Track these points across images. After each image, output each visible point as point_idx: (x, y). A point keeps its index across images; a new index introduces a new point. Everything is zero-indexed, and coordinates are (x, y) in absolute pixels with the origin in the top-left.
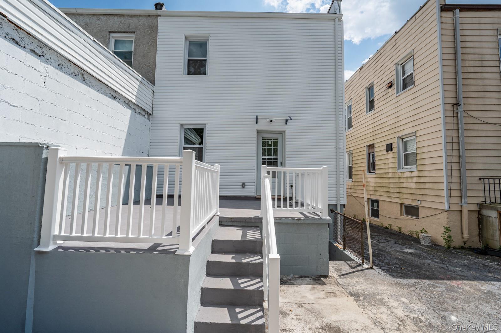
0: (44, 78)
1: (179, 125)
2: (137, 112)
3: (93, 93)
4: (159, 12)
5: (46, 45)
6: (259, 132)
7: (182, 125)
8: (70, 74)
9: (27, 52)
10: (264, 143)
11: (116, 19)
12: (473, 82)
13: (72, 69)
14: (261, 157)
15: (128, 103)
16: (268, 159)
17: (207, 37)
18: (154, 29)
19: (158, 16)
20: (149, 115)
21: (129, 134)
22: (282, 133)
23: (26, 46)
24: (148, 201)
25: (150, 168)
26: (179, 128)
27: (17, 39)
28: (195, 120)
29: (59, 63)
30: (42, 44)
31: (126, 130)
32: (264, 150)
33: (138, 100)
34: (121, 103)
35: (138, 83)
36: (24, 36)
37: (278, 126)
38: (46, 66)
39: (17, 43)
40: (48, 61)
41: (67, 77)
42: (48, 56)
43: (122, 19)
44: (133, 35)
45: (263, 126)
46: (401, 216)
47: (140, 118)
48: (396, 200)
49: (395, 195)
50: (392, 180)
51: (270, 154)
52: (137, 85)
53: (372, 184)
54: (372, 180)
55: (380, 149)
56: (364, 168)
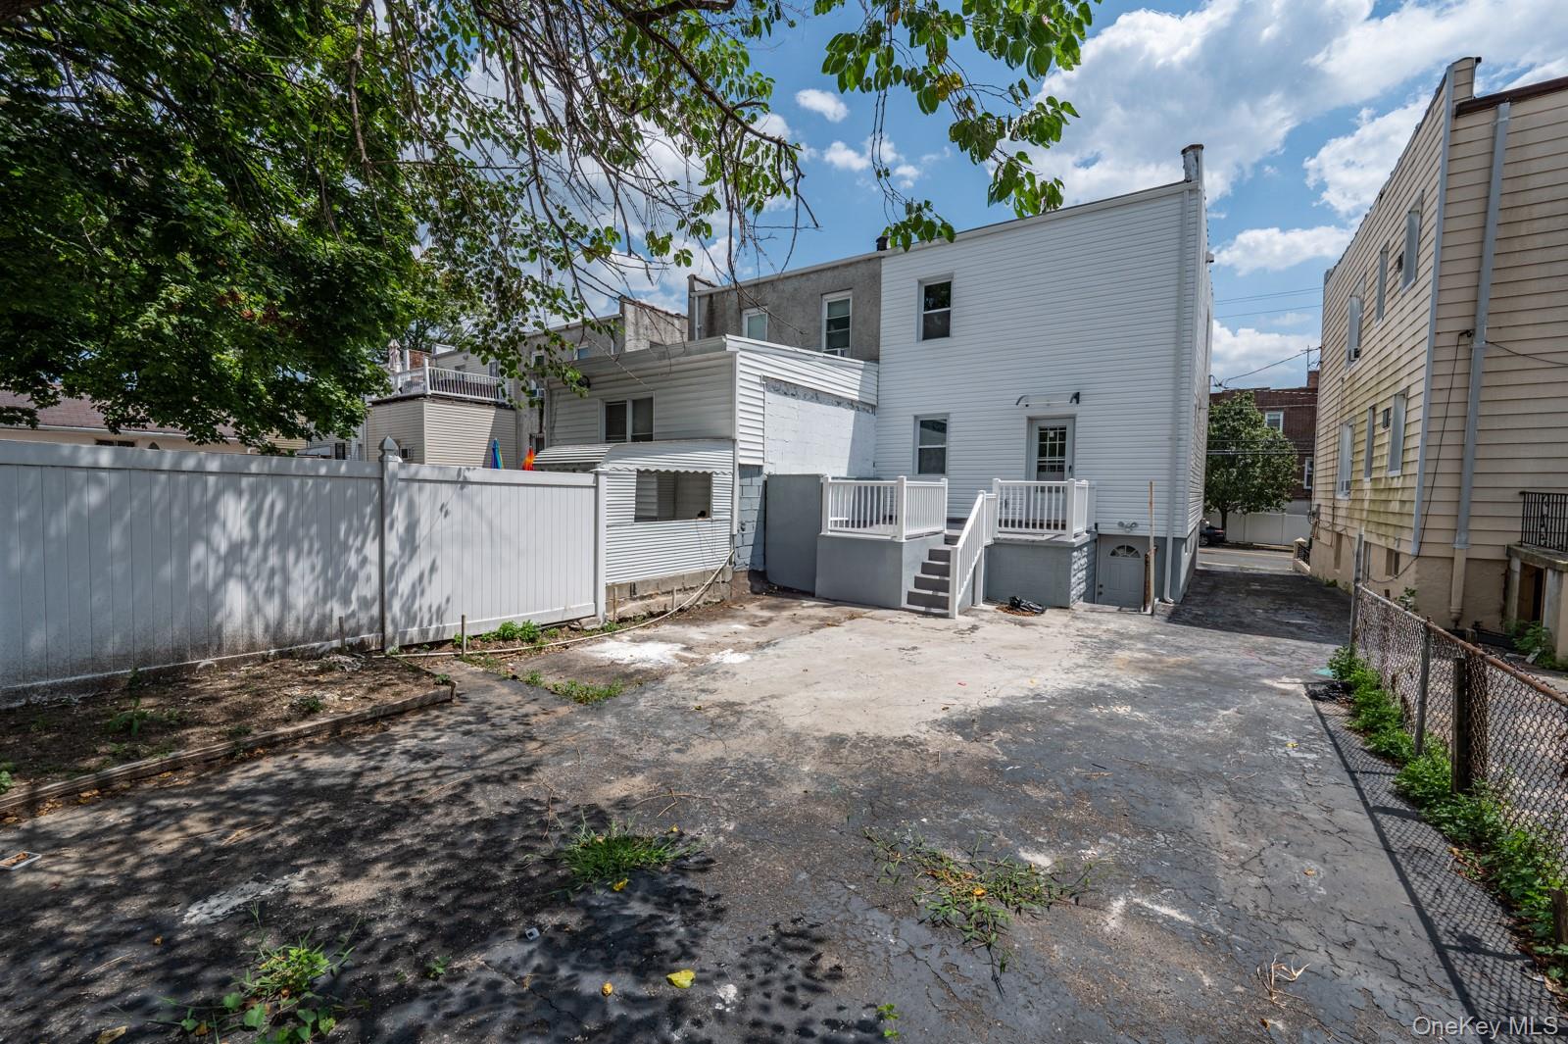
0: (797, 412)
1: (912, 419)
2: (861, 410)
3: (823, 408)
4: (882, 253)
5: (798, 386)
6: (1031, 420)
7: (916, 417)
9: (790, 397)
10: (1043, 437)
11: (829, 274)
12: (1534, 272)
13: (811, 394)
14: (1035, 458)
15: (851, 404)
16: (1051, 462)
17: (951, 276)
18: (876, 278)
19: (881, 258)
20: (874, 408)
21: (853, 440)
22: (1073, 417)
23: (789, 392)
24: (871, 523)
25: (879, 488)
26: (912, 422)
27: (786, 391)
28: (932, 410)
29: (804, 394)
30: (795, 387)
31: (851, 435)
32: (1042, 448)
33: (861, 394)
34: (844, 406)
35: (861, 373)
36: (788, 386)
37: (1064, 407)
38: (798, 401)
39: (786, 394)
40: (799, 397)
41: (808, 403)
43: (836, 272)
44: (849, 293)
45: (1037, 409)
47: (863, 415)
48: (1382, 542)
49: (1382, 530)
50: (1383, 497)
51: (1053, 453)
52: (858, 375)
53: (1366, 505)
54: (1368, 496)
55: (1380, 420)
56: (1362, 466)
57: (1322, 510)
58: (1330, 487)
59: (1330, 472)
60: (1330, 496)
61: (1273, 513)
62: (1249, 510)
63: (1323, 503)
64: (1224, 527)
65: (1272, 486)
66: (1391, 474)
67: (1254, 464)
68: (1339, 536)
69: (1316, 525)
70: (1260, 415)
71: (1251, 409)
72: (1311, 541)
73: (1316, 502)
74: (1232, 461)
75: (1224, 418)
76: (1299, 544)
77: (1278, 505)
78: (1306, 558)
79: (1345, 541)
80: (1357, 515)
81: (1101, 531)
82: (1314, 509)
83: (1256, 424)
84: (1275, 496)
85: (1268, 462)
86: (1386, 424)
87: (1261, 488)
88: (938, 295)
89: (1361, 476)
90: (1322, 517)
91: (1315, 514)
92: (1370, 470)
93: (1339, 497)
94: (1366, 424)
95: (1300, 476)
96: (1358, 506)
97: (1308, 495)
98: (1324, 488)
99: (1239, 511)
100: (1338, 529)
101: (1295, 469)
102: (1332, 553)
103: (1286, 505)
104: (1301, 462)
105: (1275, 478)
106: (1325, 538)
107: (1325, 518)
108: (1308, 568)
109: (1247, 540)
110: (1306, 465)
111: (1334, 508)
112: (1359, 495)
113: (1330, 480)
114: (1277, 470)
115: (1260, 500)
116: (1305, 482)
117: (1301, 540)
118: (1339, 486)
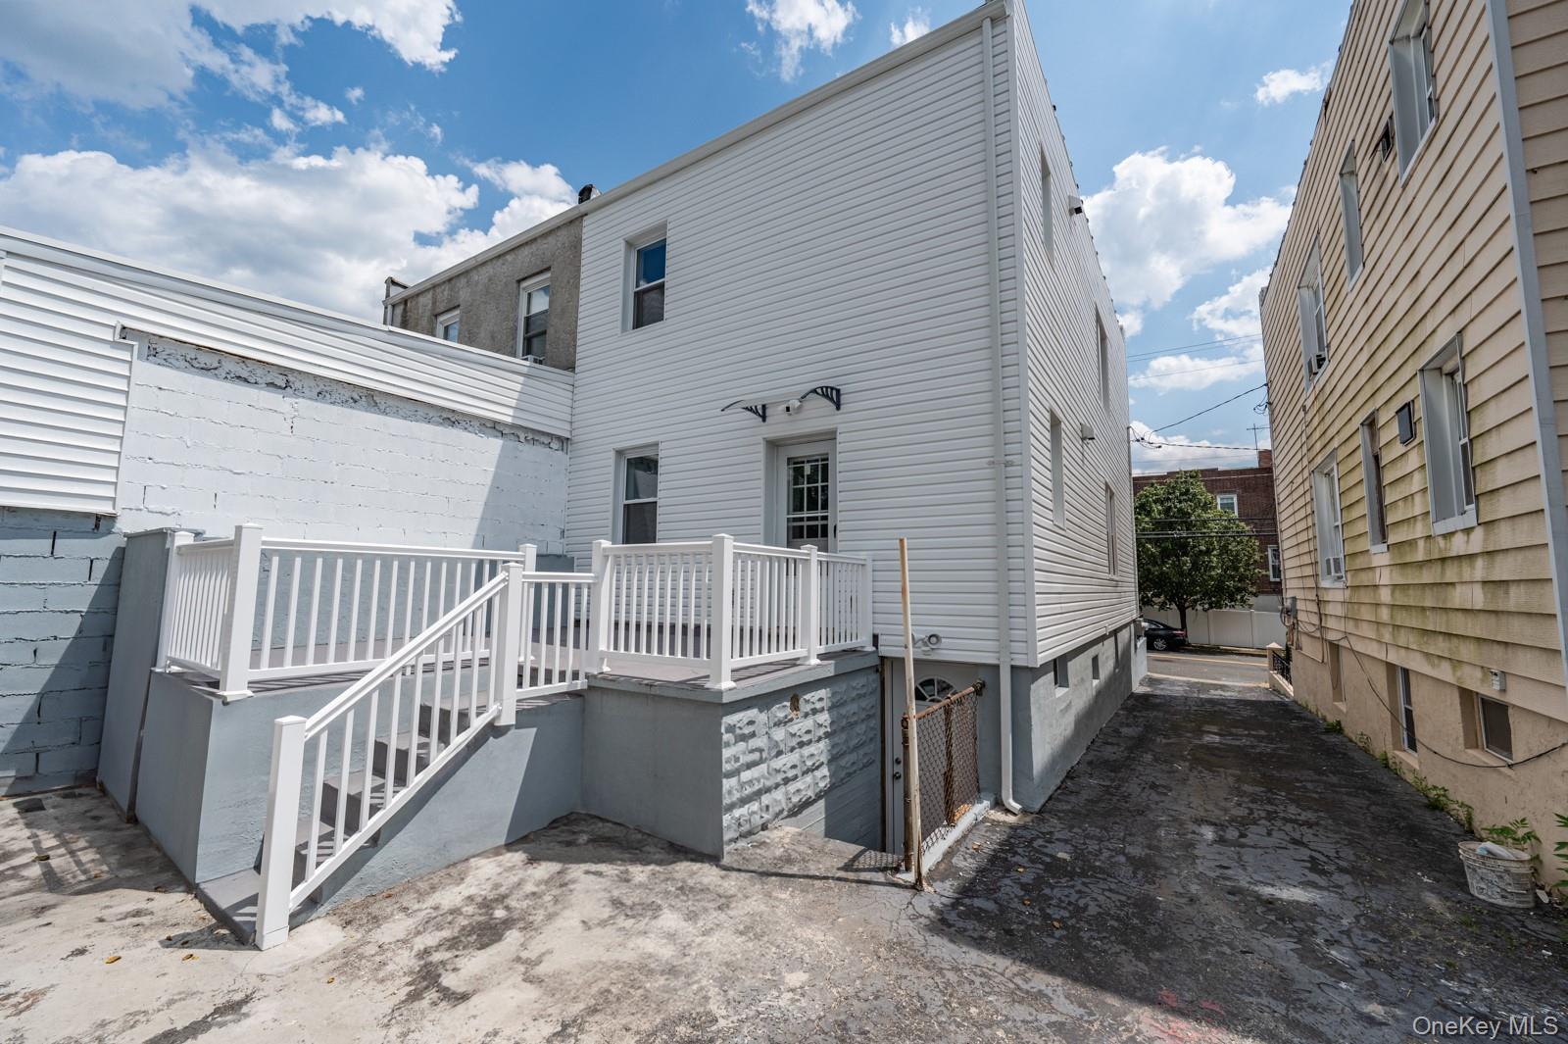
0: (289, 421)
1: (612, 454)
2: (522, 439)
3: (395, 424)
4: (585, 207)
5: (292, 370)
6: (773, 445)
7: (620, 453)
8: (344, 403)
9: (261, 389)
10: (798, 473)
11: (526, 250)
13: (347, 394)
14: (788, 513)
16: (809, 519)
17: (663, 227)
18: (576, 246)
19: (583, 215)
20: (564, 441)
22: (831, 436)
23: (258, 379)
26: (615, 461)
27: (245, 375)
29: (318, 390)
30: (285, 371)
31: (489, 480)
32: (798, 493)
33: (520, 414)
34: (470, 429)
35: (521, 379)
36: (255, 367)
37: (818, 416)
38: (294, 400)
39: (246, 380)
40: (298, 393)
41: (336, 409)
42: (298, 385)
43: (534, 247)
44: (548, 273)
45: (778, 426)
46: (1470, 751)
47: (532, 449)
48: (1445, 672)
49: (1440, 647)
50: (1428, 576)
51: (813, 506)
52: (516, 384)
53: (1385, 596)
54: (1385, 578)
55: (1390, 432)
56: (1364, 526)
57: (1300, 605)
58: (1309, 571)
59: (1305, 548)
60: (1311, 583)
61: (1238, 610)
62: (1211, 607)
63: (1299, 595)
64: (1184, 626)
65: (1232, 577)
66: (1441, 528)
67: (1208, 552)
68: (1335, 648)
69: (1293, 628)
70: (1210, 496)
71: (1199, 488)
72: (1288, 649)
73: (1289, 594)
74: (1182, 546)
75: (1168, 499)
76: (1273, 651)
77: (1243, 601)
78: (1285, 672)
79: (1346, 659)
80: (1366, 614)
81: (884, 651)
82: (1288, 604)
83: (1206, 507)
84: (1239, 590)
85: (1224, 549)
86: (1409, 434)
87: (1220, 580)
88: (651, 260)
89: (1364, 544)
90: (1301, 616)
91: (1290, 612)
92: (1382, 532)
93: (1325, 584)
94: (1360, 456)
95: (1265, 566)
96: (1365, 597)
97: (1277, 589)
98: (1298, 573)
99: (1199, 608)
100: (1332, 636)
101: (1257, 557)
102: (1326, 676)
103: (1252, 600)
104: (1263, 550)
105: (1236, 569)
106: (1311, 649)
107: (1307, 618)
108: (1290, 689)
109: (1214, 642)
110: (1270, 553)
111: (1319, 603)
112: (1365, 579)
113: (1306, 559)
114: (1236, 559)
115: (1223, 594)
116: (1271, 573)
117: (1274, 645)
118: (1321, 568)
